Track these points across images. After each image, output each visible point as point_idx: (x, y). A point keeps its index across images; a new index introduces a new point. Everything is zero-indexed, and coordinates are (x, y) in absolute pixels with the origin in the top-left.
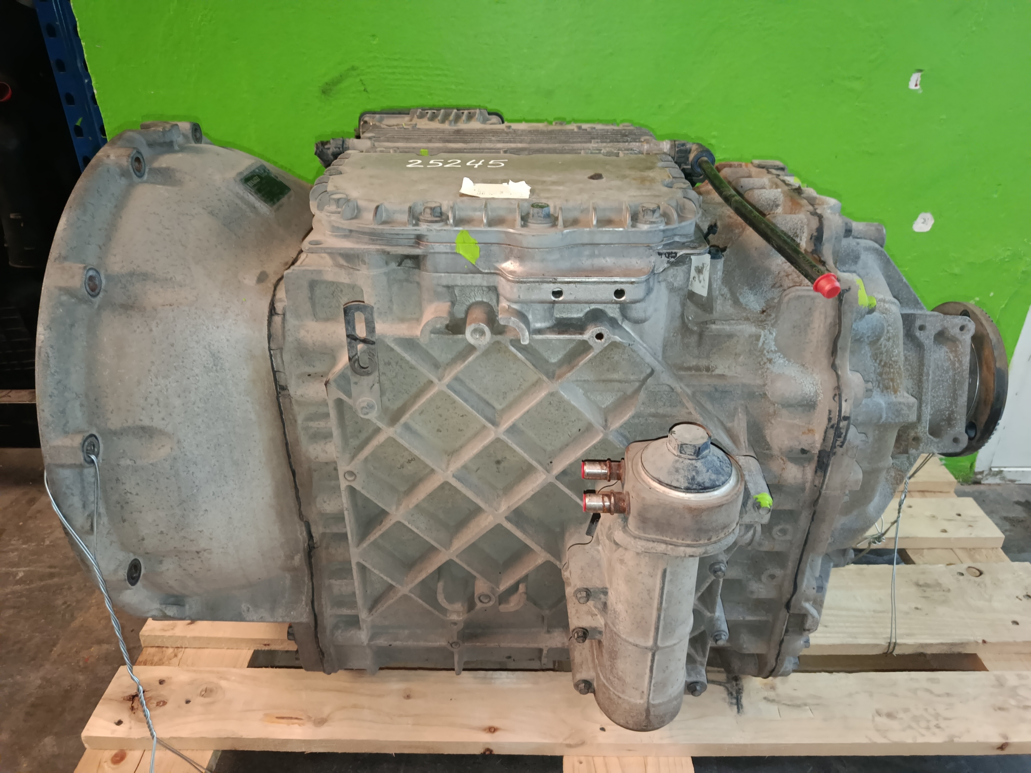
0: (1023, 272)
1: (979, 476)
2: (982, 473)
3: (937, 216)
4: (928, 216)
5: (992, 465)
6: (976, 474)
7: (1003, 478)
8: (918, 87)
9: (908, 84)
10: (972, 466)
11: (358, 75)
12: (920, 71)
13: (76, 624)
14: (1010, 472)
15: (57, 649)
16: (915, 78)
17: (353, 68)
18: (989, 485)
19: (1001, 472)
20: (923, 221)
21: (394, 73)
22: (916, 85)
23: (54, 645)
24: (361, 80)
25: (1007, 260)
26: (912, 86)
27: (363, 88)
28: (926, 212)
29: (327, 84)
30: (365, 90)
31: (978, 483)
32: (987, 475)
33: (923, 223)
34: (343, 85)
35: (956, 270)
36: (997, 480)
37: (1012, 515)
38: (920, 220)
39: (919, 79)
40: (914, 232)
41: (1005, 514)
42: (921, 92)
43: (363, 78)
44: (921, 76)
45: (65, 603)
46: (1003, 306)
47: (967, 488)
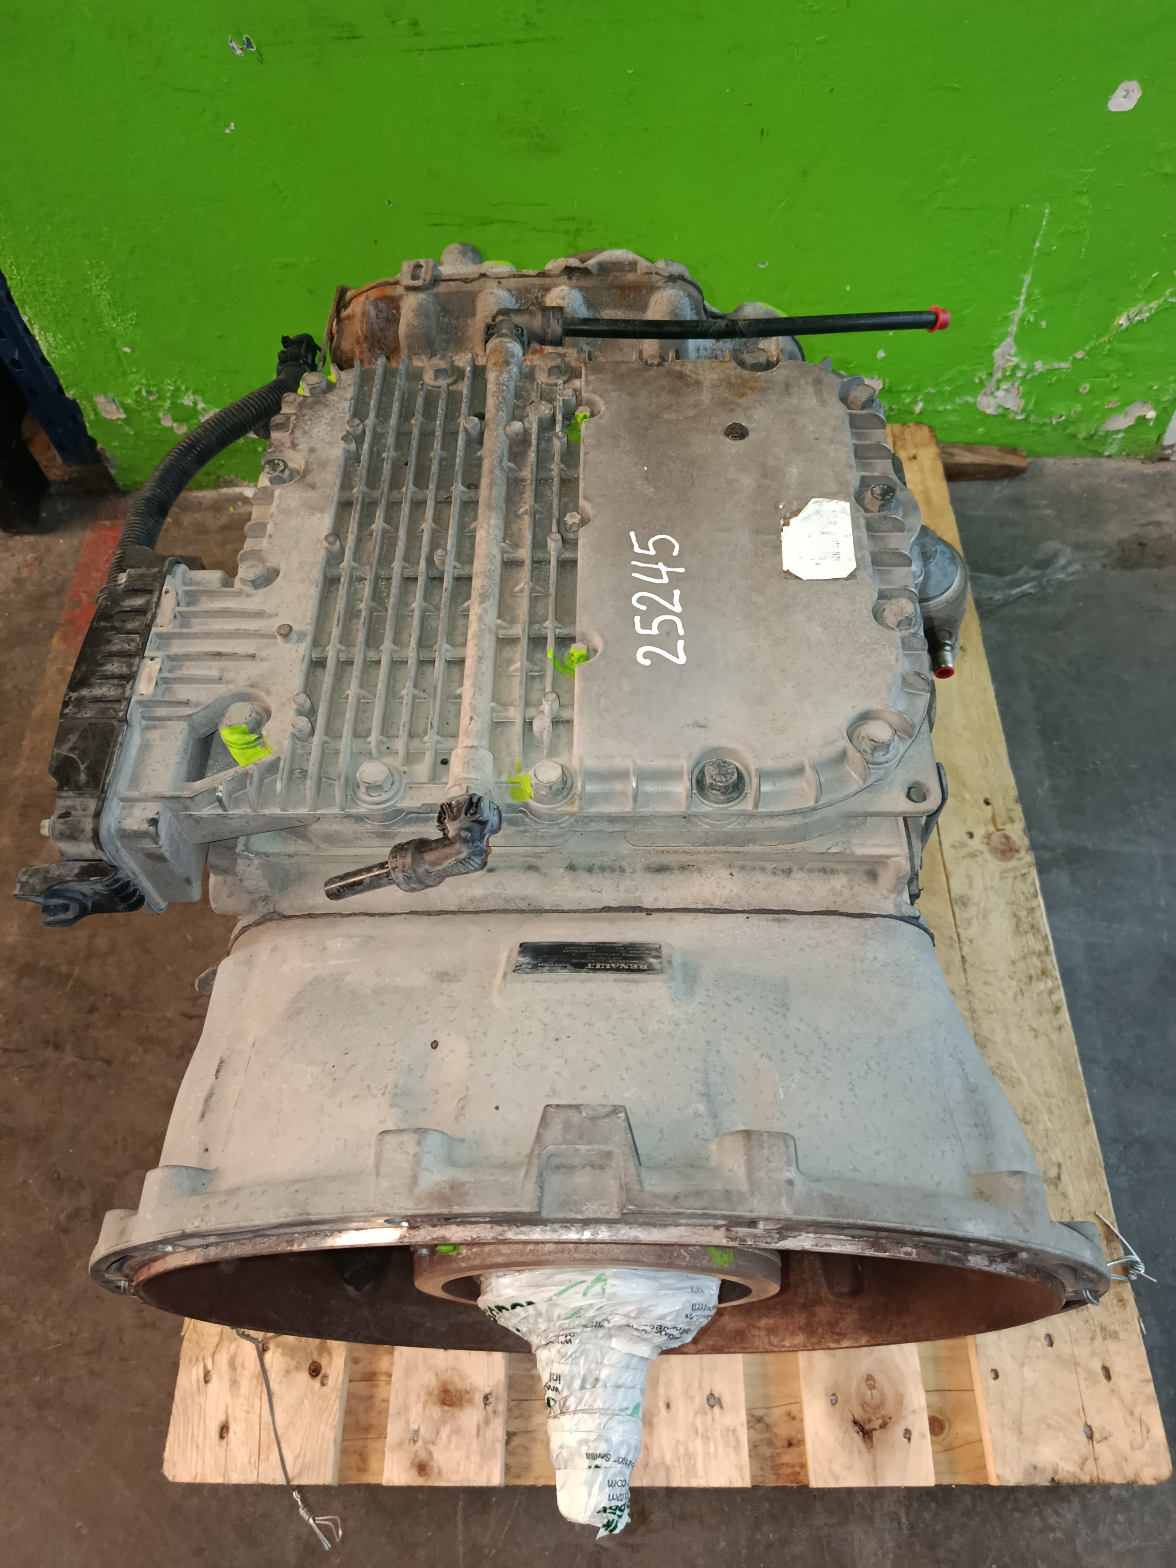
1: (1169, 451)
2: (1171, 447)
3: (1146, 85)
4: (1134, 86)
6: (1165, 448)
10: (1159, 438)
13: (36, 712)
15: (27, 743)
20: (1125, 93)
23: (22, 738)
28: (1131, 79)
31: (1165, 460)
33: (1125, 97)
38: (1120, 92)
40: (1110, 111)
45: (15, 687)
47: (1149, 469)
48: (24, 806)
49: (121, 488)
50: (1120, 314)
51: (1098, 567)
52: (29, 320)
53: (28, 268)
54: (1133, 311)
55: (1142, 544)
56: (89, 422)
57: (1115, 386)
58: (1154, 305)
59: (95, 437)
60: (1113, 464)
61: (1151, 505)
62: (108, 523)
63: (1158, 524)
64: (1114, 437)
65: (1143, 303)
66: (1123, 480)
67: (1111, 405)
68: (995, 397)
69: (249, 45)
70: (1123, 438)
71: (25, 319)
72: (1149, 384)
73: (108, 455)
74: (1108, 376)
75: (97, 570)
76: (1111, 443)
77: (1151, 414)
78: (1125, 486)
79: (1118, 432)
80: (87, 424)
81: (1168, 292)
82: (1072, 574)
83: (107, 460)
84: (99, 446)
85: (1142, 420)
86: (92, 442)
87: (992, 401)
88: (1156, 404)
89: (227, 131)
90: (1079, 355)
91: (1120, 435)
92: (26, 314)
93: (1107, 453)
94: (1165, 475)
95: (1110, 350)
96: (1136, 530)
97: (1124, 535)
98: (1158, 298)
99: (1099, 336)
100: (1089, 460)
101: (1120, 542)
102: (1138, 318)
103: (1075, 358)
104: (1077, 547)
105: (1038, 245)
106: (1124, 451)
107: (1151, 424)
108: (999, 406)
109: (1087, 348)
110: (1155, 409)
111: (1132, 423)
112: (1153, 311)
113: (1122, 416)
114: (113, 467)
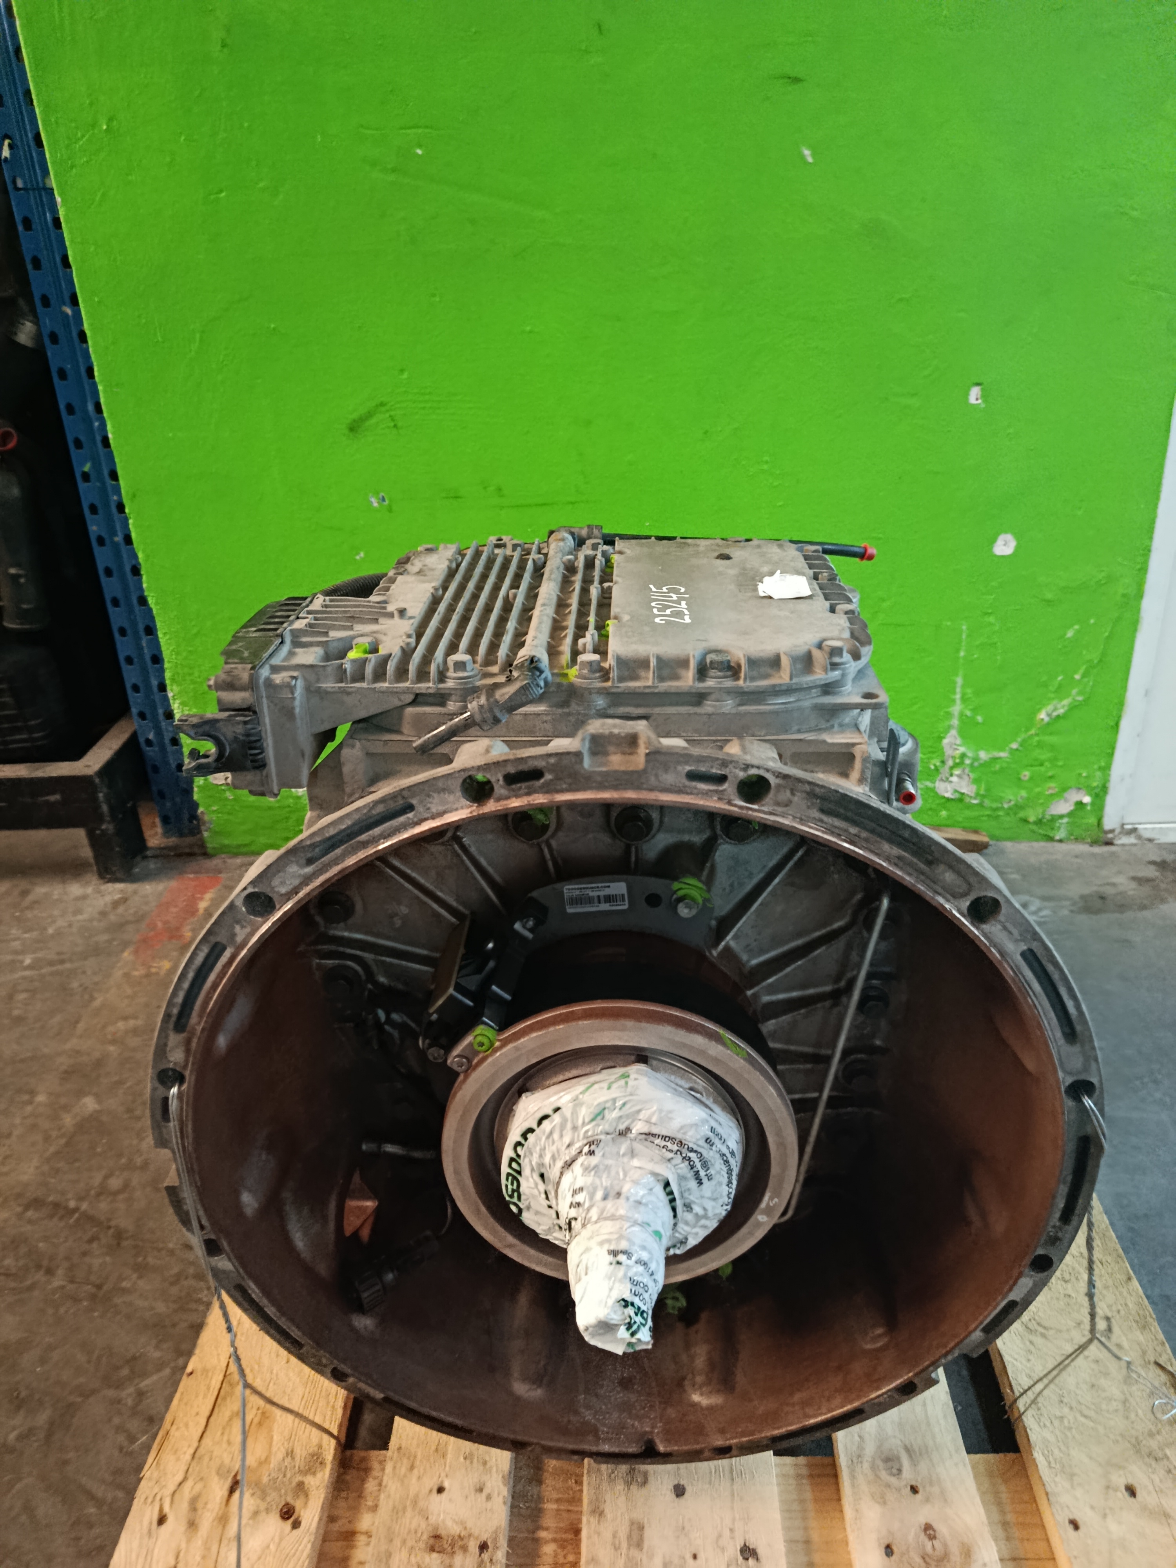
0: (1124, 595)
1: (1110, 836)
2: (1112, 831)
3: (1018, 537)
4: (1009, 537)
5: (1125, 821)
6: (1106, 832)
7: (1139, 837)
8: (979, 401)
9: (967, 399)
10: (1099, 823)
11: (388, 411)
12: (978, 384)
13: (97, 1003)
14: (1146, 829)
15: (81, 1026)
16: (975, 392)
17: (382, 404)
18: (1123, 845)
19: (1135, 830)
20: (1003, 542)
21: (424, 408)
22: (977, 399)
23: (77, 1022)
24: (390, 416)
25: (1103, 582)
26: (972, 400)
27: (392, 424)
28: (1006, 532)
29: (354, 421)
30: (395, 426)
31: (1109, 843)
32: (1120, 833)
33: (1005, 545)
34: (373, 421)
35: (1049, 596)
36: (1131, 840)
37: (1140, 874)
38: (1000, 542)
39: (980, 393)
40: (996, 556)
41: (1132, 874)
42: (983, 406)
43: (392, 413)
44: (982, 390)
45: (81, 986)
46: (1107, 634)
47: (1097, 850)
48: (66, 1072)
49: (209, 851)
50: (1039, 710)
51: (1066, 912)
52: (173, 696)
53: (184, 654)
54: (1050, 708)
55: (1102, 898)
56: (198, 787)
57: (1050, 774)
58: (1066, 702)
59: (200, 802)
60: (1063, 847)
61: (1104, 873)
62: (191, 876)
63: (1114, 885)
64: (1060, 821)
65: (1055, 702)
66: (1076, 857)
67: (1051, 791)
68: (951, 782)
69: (383, 499)
70: (1068, 823)
71: (170, 695)
72: (1078, 772)
73: (206, 818)
74: (1041, 765)
75: (176, 906)
76: (1059, 828)
77: (1087, 799)
78: (1079, 860)
79: (1061, 817)
80: (196, 789)
81: (1074, 691)
82: (1042, 917)
83: (204, 823)
84: (201, 809)
85: (1080, 804)
86: (195, 805)
87: (949, 787)
88: (1090, 790)
89: (358, 557)
90: (1014, 746)
91: (1065, 820)
92: (172, 690)
93: (1057, 838)
94: (1113, 854)
95: (1039, 742)
96: (1095, 888)
97: (1086, 891)
98: (1067, 697)
99: (1027, 729)
100: (1042, 844)
101: (1082, 897)
102: (1055, 714)
103: (1011, 749)
104: (1044, 898)
105: (962, 654)
106: (1072, 835)
107: (1089, 808)
108: (956, 791)
109: (1019, 740)
110: (1090, 795)
111: (1072, 808)
112: (1066, 708)
113: (1062, 802)
114: (206, 831)
